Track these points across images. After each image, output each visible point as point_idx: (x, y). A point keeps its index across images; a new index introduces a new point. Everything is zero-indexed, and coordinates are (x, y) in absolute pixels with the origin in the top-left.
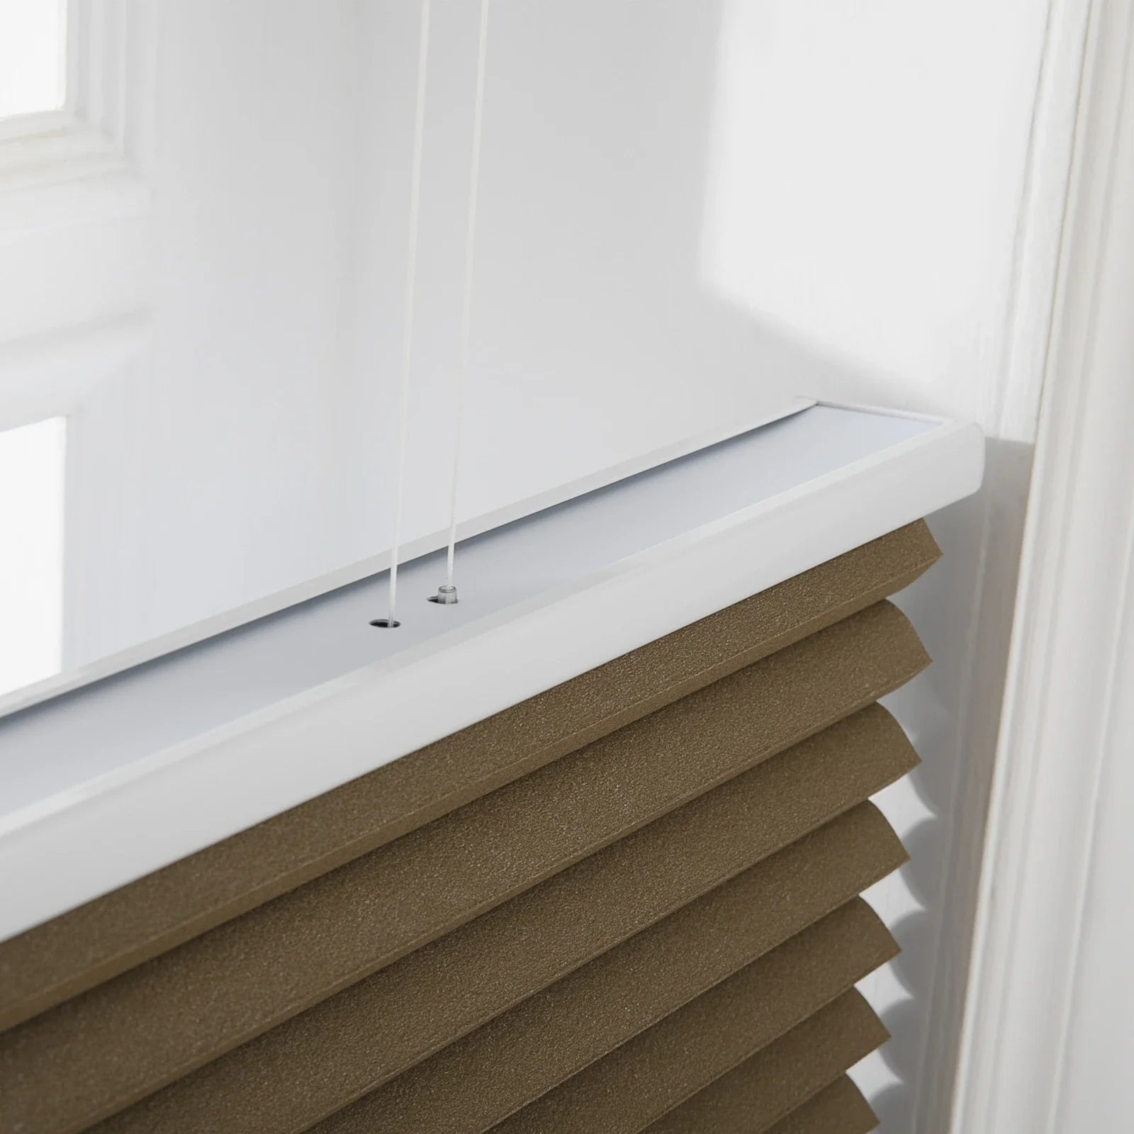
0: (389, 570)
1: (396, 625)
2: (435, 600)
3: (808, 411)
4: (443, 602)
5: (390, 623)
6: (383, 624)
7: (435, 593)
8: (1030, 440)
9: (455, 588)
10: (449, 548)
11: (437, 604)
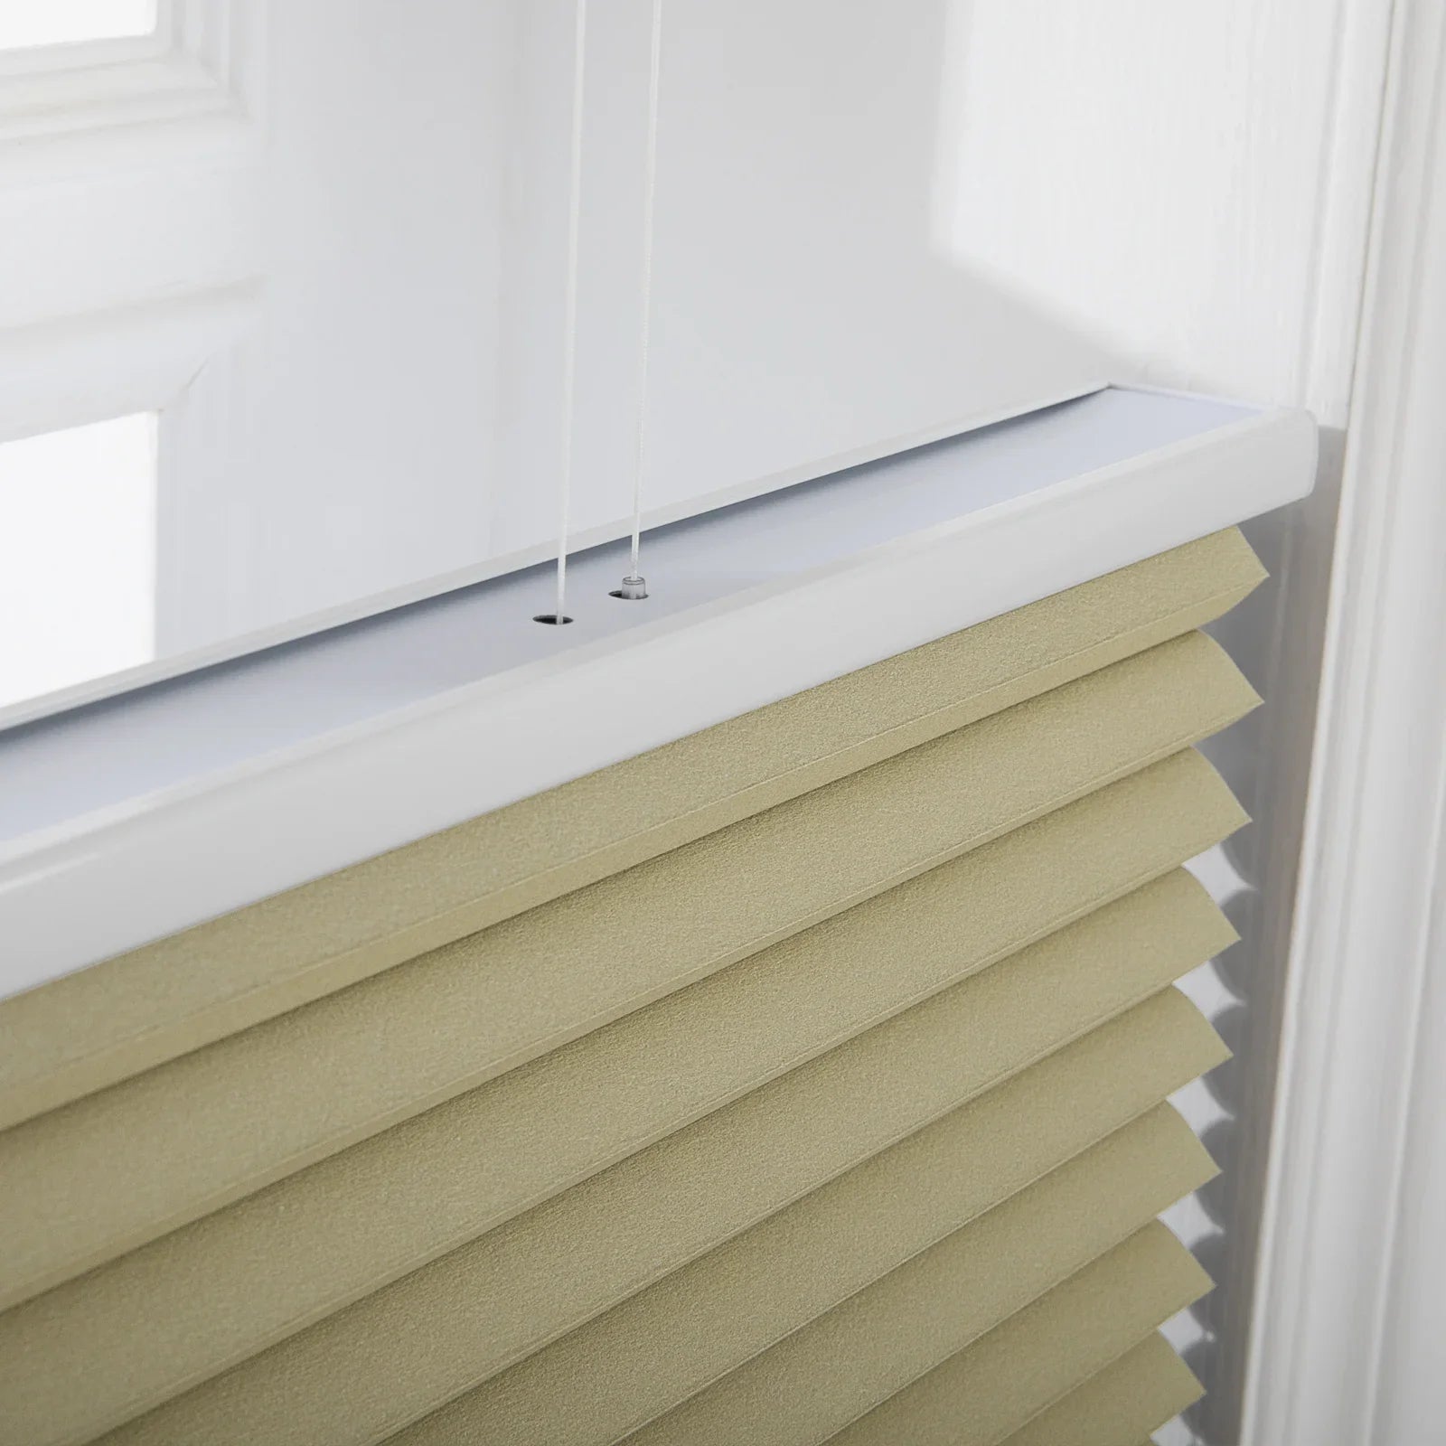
0: (556, 560)
1: (567, 621)
2: (618, 595)
3: (1098, 395)
4: (627, 597)
5: (559, 619)
6: (550, 620)
7: (618, 588)
8: (1341, 426)
9: (643, 579)
10: (633, 538)
11: (620, 599)
